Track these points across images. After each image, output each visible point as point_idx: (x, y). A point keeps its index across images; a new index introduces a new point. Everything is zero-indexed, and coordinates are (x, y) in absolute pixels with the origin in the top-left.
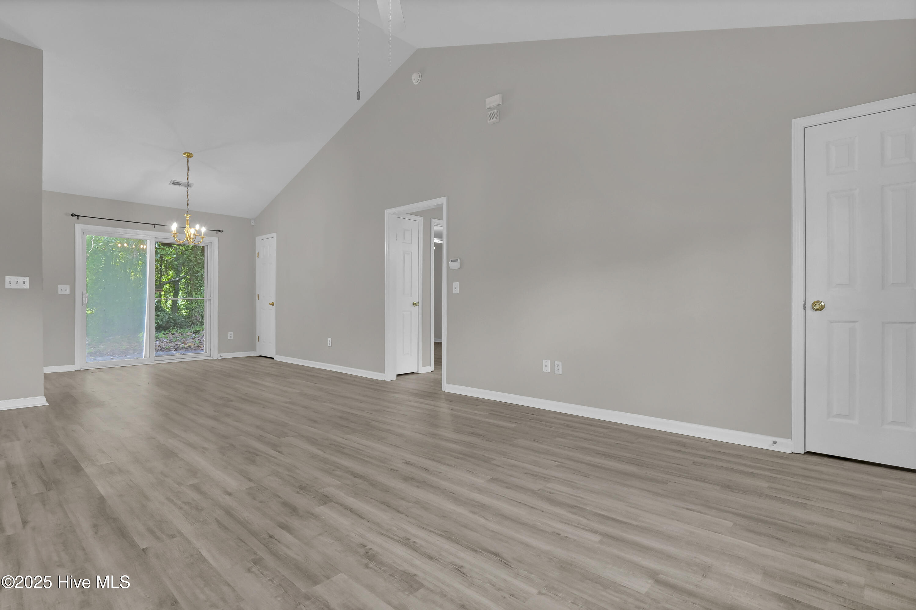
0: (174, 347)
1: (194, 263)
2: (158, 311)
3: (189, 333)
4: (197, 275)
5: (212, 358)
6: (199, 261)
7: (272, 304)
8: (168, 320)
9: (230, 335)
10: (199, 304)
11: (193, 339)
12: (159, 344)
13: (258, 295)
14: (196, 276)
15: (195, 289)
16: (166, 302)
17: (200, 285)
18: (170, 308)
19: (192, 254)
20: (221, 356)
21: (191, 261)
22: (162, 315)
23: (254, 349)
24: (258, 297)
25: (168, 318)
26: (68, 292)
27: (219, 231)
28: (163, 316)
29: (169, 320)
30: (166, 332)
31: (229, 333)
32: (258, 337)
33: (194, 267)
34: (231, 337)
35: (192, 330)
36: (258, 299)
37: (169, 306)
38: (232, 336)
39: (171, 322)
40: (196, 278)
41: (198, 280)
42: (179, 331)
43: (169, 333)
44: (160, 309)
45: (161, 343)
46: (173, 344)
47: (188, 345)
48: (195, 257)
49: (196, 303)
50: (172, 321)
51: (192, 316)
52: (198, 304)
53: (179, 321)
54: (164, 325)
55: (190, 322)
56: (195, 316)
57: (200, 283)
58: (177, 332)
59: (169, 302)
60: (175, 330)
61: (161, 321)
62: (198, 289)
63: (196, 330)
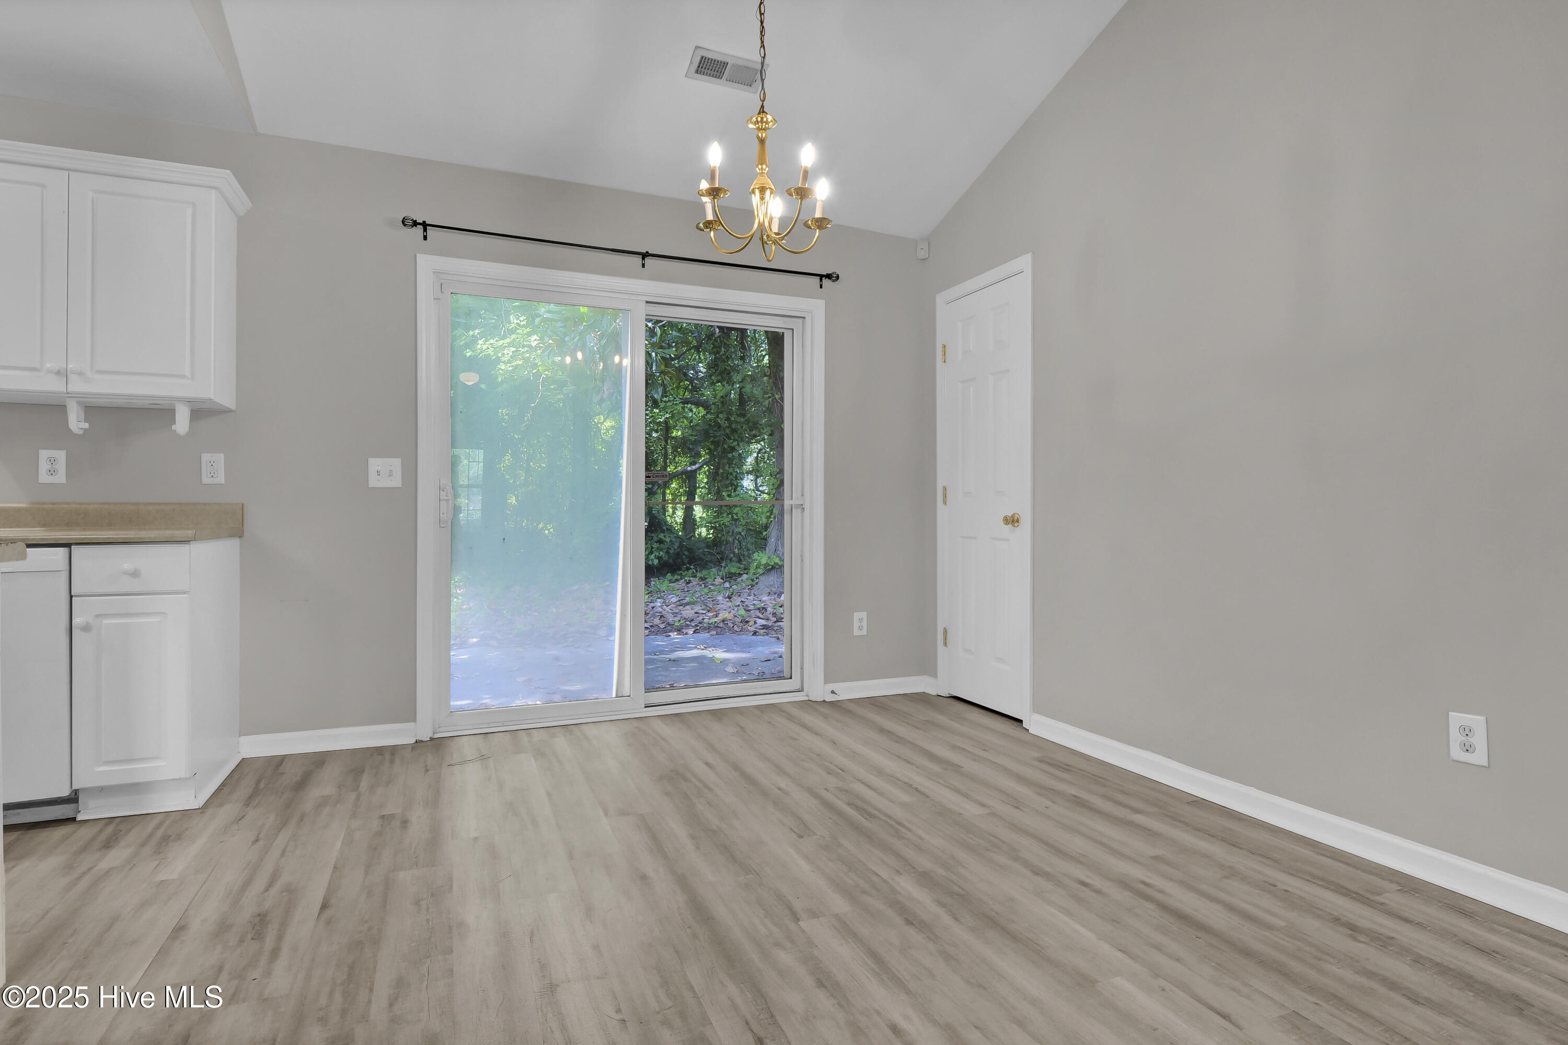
0: (692, 620)
1: (724, 430)
2: (661, 532)
3: (719, 580)
4: (730, 455)
5: (808, 696)
6: (734, 426)
7: (1012, 521)
8: (679, 550)
9: (860, 622)
10: (735, 517)
11: (729, 597)
12: (661, 610)
13: (945, 489)
14: (729, 459)
15: (727, 486)
16: (674, 513)
17: (736, 476)
18: (681, 524)
19: (721, 412)
20: (833, 692)
21: (719, 426)
22: (668, 540)
23: (928, 667)
24: (945, 496)
25: (679, 547)
26: (396, 482)
27: (829, 276)
28: (670, 541)
29: (681, 551)
30: (676, 577)
31: (857, 615)
32: (945, 631)
33: (725, 440)
34: (860, 628)
35: (723, 572)
36: (945, 503)
37: (679, 520)
38: (865, 623)
39: (684, 555)
40: (730, 462)
41: (733, 466)
42: (699, 575)
43: (681, 579)
44: (665, 528)
45: (665, 607)
46: (688, 612)
47: (721, 617)
48: (728, 419)
49: (728, 514)
50: (686, 553)
51: (721, 542)
52: (732, 517)
53: (699, 552)
54: (671, 561)
55: (718, 553)
56: (727, 542)
57: (736, 472)
58: (696, 577)
59: (680, 513)
60: (691, 571)
61: (666, 552)
62: (732, 485)
63: (729, 573)
